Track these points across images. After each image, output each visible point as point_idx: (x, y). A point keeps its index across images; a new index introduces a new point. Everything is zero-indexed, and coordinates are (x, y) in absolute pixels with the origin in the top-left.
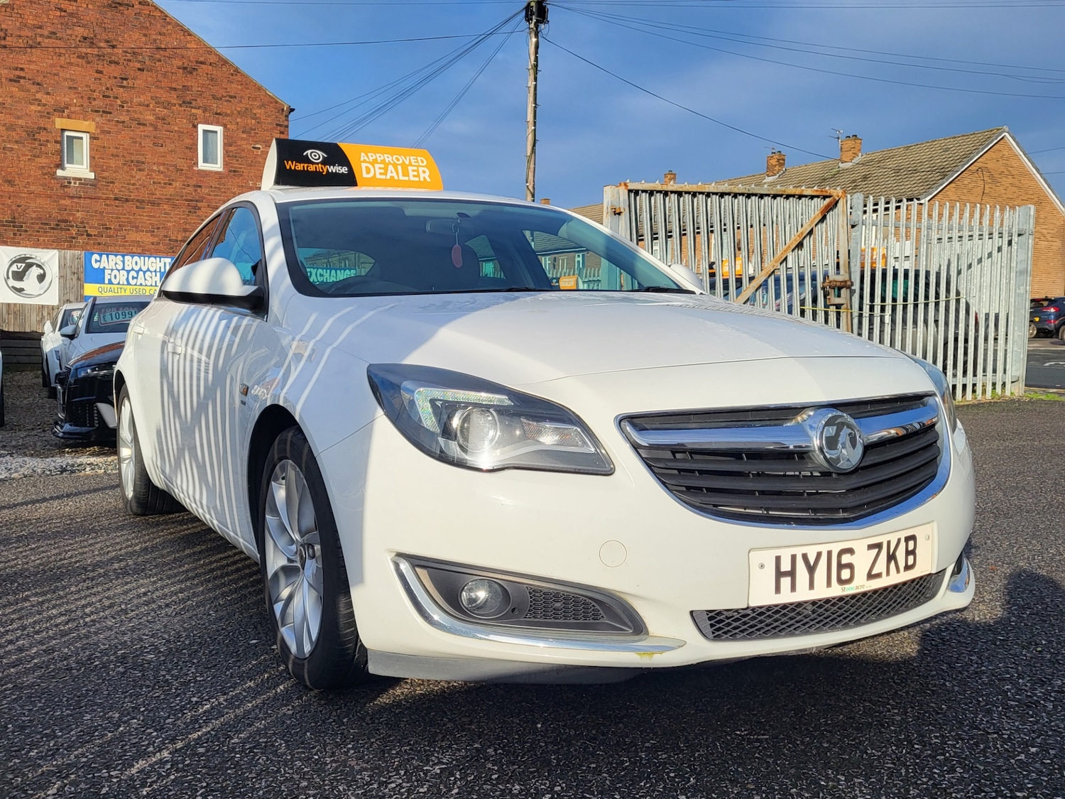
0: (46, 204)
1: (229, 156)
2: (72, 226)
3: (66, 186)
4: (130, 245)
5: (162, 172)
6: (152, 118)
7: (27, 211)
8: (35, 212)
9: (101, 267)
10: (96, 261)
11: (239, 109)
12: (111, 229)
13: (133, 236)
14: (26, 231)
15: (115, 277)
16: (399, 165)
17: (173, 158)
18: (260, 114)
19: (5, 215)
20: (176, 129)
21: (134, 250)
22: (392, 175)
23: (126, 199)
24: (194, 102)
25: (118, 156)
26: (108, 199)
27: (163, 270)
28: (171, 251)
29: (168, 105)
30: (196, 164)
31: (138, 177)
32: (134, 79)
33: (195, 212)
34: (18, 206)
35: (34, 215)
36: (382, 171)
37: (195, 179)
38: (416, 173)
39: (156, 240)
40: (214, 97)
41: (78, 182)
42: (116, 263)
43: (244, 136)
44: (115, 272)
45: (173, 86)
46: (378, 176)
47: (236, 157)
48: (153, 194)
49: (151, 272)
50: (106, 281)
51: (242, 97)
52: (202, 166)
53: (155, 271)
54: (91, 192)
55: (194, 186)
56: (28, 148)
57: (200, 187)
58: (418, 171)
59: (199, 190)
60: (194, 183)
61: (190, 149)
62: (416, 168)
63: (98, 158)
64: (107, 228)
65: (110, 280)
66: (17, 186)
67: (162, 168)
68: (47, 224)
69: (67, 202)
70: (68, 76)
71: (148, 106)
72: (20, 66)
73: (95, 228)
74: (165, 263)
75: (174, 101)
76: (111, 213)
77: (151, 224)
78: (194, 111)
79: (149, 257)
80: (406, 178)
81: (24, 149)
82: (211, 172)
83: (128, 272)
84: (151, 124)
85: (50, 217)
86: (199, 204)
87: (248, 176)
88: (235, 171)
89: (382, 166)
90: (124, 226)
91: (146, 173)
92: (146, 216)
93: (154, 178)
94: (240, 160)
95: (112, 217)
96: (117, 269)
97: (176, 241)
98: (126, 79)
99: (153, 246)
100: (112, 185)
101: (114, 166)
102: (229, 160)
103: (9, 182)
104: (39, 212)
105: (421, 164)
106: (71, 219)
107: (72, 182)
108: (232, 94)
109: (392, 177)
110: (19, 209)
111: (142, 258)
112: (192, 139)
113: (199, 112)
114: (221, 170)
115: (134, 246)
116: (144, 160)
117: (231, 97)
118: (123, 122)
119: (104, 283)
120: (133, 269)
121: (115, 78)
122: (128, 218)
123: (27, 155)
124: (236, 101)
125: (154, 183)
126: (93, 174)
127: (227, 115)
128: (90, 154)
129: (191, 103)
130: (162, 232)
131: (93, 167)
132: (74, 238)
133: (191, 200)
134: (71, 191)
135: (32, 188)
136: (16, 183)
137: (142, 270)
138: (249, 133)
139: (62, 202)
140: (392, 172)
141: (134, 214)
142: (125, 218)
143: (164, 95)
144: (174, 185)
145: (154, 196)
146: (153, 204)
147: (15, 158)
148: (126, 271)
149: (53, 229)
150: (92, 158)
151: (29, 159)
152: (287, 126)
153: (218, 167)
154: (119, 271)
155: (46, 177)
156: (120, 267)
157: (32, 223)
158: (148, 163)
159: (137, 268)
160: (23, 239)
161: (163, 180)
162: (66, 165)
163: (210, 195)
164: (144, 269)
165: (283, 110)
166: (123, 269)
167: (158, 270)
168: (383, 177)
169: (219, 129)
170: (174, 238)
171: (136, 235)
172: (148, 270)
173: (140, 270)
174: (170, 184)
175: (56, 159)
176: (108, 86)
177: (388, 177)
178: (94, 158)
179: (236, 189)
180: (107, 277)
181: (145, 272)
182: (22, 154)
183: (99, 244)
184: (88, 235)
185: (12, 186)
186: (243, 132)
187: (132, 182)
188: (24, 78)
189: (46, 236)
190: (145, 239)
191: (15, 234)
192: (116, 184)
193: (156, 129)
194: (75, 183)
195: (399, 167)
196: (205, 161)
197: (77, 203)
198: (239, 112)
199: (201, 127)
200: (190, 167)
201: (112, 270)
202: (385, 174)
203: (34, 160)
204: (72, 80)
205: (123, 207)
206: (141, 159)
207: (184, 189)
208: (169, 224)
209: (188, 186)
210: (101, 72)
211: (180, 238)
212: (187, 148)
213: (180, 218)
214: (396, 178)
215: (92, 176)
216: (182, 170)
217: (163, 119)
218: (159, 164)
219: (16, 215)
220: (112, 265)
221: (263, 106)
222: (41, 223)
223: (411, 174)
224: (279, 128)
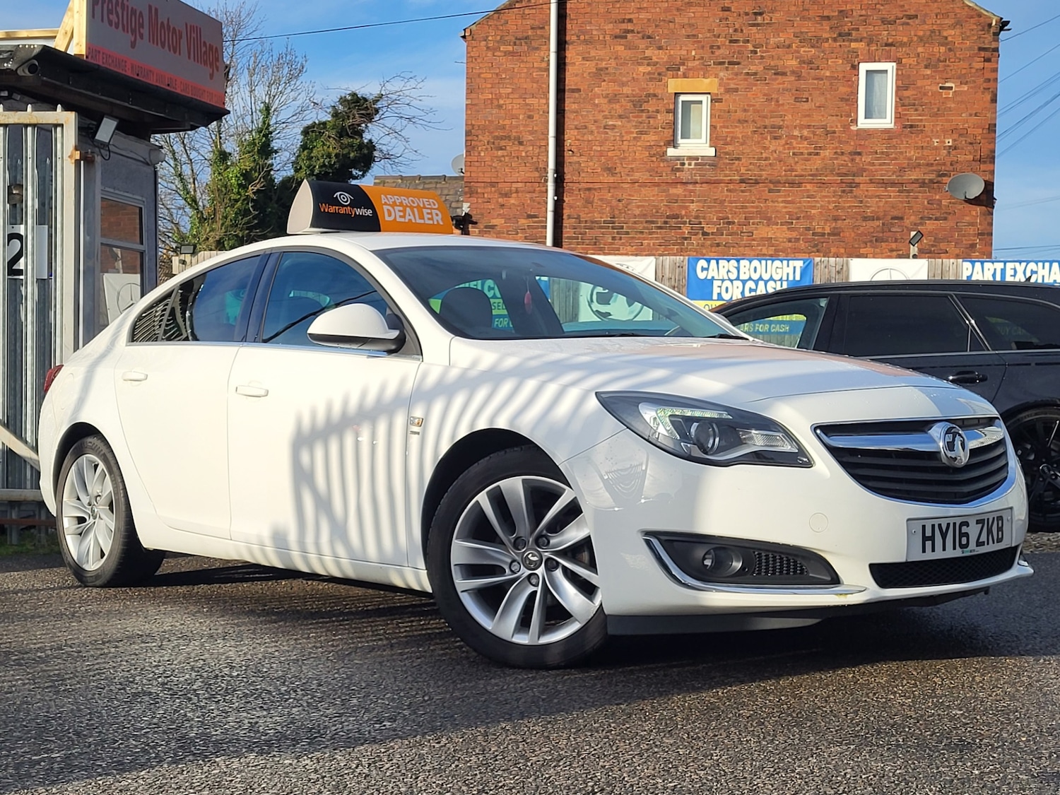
0: (654, 196)
1: (903, 105)
2: (684, 223)
3: (678, 170)
4: (758, 245)
5: (806, 139)
6: (794, 63)
7: (629, 207)
8: (638, 207)
9: (709, 277)
10: (703, 269)
11: (921, 33)
12: (734, 223)
13: (764, 231)
14: (627, 233)
15: (727, 288)
16: (415, 207)
17: (823, 116)
18: (953, 36)
19: (603, 213)
20: (828, 74)
21: (765, 251)
22: (410, 218)
23: (756, 180)
24: (854, 33)
25: (747, 121)
26: (731, 182)
27: (791, 278)
28: (814, 249)
29: (816, 42)
30: (855, 121)
31: (772, 148)
32: (772, 12)
33: (851, 192)
34: (619, 201)
35: (637, 212)
36: (402, 214)
37: (852, 143)
38: (430, 216)
39: (794, 234)
40: (884, 21)
41: (693, 162)
42: (729, 271)
43: (928, 72)
44: (727, 283)
45: (826, 14)
46: (398, 219)
47: (914, 105)
48: (792, 170)
49: (775, 281)
50: (715, 297)
51: (926, 15)
52: (863, 123)
53: (781, 280)
54: (710, 175)
55: (850, 153)
56: (634, 124)
57: (859, 154)
58: (431, 214)
59: (858, 158)
60: (850, 149)
61: (848, 100)
62: (429, 211)
63: (721, 127)
64: (729, 223)
65: (719, 294)
66: (619, 175)
67: (805, 133)
68: (652, 222)
69: (679, 190)
70: (686, 21)
71: (789, 46)
72: (628, 17)
73: (714, 223)
74: (795, 268)
75: (825, 35)
76: (735, 202)
77: (788, 213)
78: (853, 45)
79: (773, 261)
80: (422, 221)
81: (629, 125)
82: (876, 131)
83: (744, 282)
84: (793, 72)
85: (657, 212)
86: (857, 180)
87: (932, 131)
88: (911, 126)
89: (401, 208)
90: (752, 218)
91: (783, 142)
92: (783, 202)
93: (794, 148)
94: (920, 108)
95: (736, 207)
96: (729, 279)
97: (823, 234)
98: (761, 14)
99: (790, 244)
100: (737, 162)
101: (740, 136)
102: (905, 110)
103: (609, 169)
104: (643, 206)
105: (434, 207)
106: (683, 213)
107: (686, 162)
108: (912, 12)
109: (410, 220)
110: (620, 204)
111: (763, 262)
112: (851, 86)
113: (861, 45)
114: (892, 126)
115: (764, 245)
116: (781, 123)
117: (910, 17)
118: (755, 74)
119: (712, 299)
120: (750, 279)
121: (747, 14)
122: (757, 207)
123: (632, 133)
124: (917, 21)
125: (794, 154)
126: (713, 149)
127: (902, 44)
128: (711, 122)
129: (850, 34)
130: (802, 224)
131: (714, 140)
132: (686, 239)
133: (846, 175)
134: (684, 176)
135: (637, 176)
136: (617, 171)
137: (762, 280)
138: (936, 66)
139: (673, 191)
140: (409, 215)
141: (766, 200)
142: (752, 207)
143: (810, 28)
144: (822, 155)
145: (794, 173)
146: (792, 184)
147: (618, 138)
148: (742, 281)
149: (660, 228)
150: (713, 127)
151: (634, 138)
152: (996, 50)
153: (886, 122)
154: (731, 281)
155: (654, 159)
156: (733, 276)
157: (635, 223)
158: (787, 127)
159: (755, 277)
160: (623, 244)
161: (807, 148)
162: (680, 141)
163: (873, 164)
164: (766, 277)
165: (990, 25)
166: (738, 279)
167: (785, 278)
168: (402, 220)
169: (890, 67)
170: (820, 230)
171: (767, 229)
172: (771, 279)
173: (761, 278)
174: (817, 154)
175: (667, 133)
176: (737, 27)
177: (407, 221)
178: (715, 127)
179: (912, 153)
180: (716, 291)
181: (766, 282)
182: (626, 132)
183: (718, 245)
184: (705, 234)
185: (613, 175)
186: (926, 67)
187: (764, 155)
188: (632, 31)
189: (652, 239)
190: (778, 235)
191: (614, 238)
192: (743, 160)
193: (799, 77)
194: (690, 164)
195: (415, 209)
196: (868, 115)
197: (691, 191)
198: (921, 39)
199: (864, 67)
200: (846, 127)
201: (723, 280)
202: (404, 217)
203: (640, 138)
204: (691, 25)
205: (750, 191)
206: (778, 122)
207: (837, 159)
208: (813, 211)
209: (843, 153)
210: (728, 9)
211: (827, 230)
212: (842, 99)
213: (829, 202)
214: (414, 221)
215: (711, 152)
216: (834, 132)
217: (811, 62)
218: (802, 127)
219: (617, 212)
220: (723, 273)
221: (958, 23)
222: (646, 222)
223: (426, 216)
224: (983, 54)
